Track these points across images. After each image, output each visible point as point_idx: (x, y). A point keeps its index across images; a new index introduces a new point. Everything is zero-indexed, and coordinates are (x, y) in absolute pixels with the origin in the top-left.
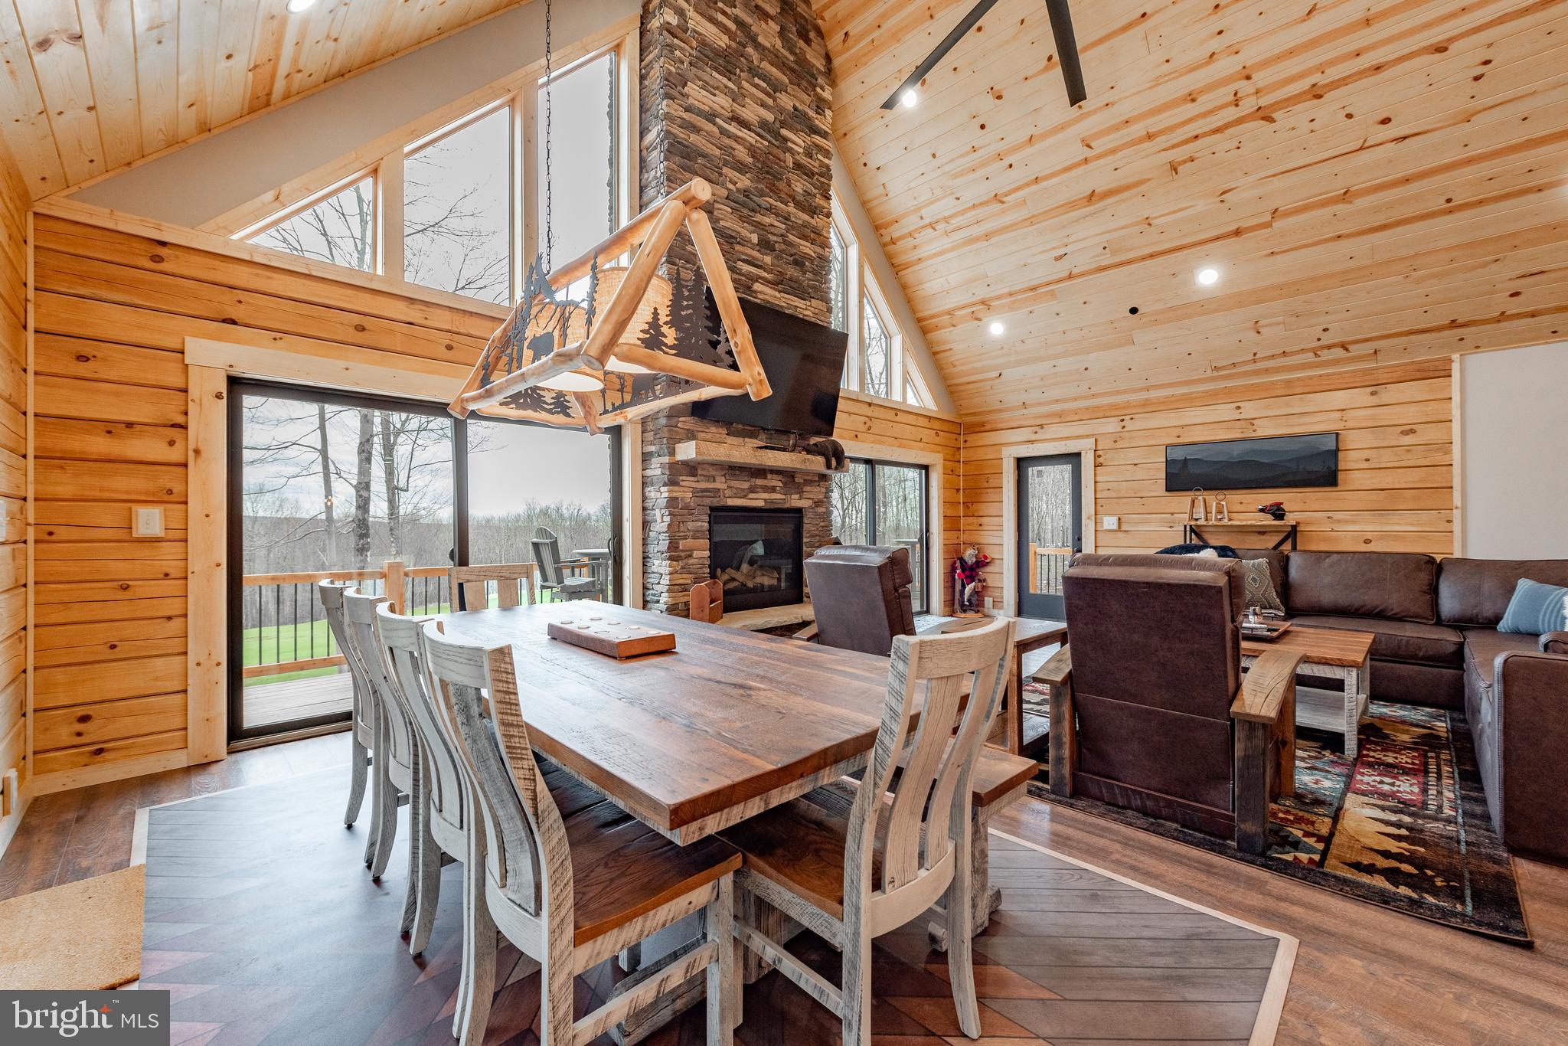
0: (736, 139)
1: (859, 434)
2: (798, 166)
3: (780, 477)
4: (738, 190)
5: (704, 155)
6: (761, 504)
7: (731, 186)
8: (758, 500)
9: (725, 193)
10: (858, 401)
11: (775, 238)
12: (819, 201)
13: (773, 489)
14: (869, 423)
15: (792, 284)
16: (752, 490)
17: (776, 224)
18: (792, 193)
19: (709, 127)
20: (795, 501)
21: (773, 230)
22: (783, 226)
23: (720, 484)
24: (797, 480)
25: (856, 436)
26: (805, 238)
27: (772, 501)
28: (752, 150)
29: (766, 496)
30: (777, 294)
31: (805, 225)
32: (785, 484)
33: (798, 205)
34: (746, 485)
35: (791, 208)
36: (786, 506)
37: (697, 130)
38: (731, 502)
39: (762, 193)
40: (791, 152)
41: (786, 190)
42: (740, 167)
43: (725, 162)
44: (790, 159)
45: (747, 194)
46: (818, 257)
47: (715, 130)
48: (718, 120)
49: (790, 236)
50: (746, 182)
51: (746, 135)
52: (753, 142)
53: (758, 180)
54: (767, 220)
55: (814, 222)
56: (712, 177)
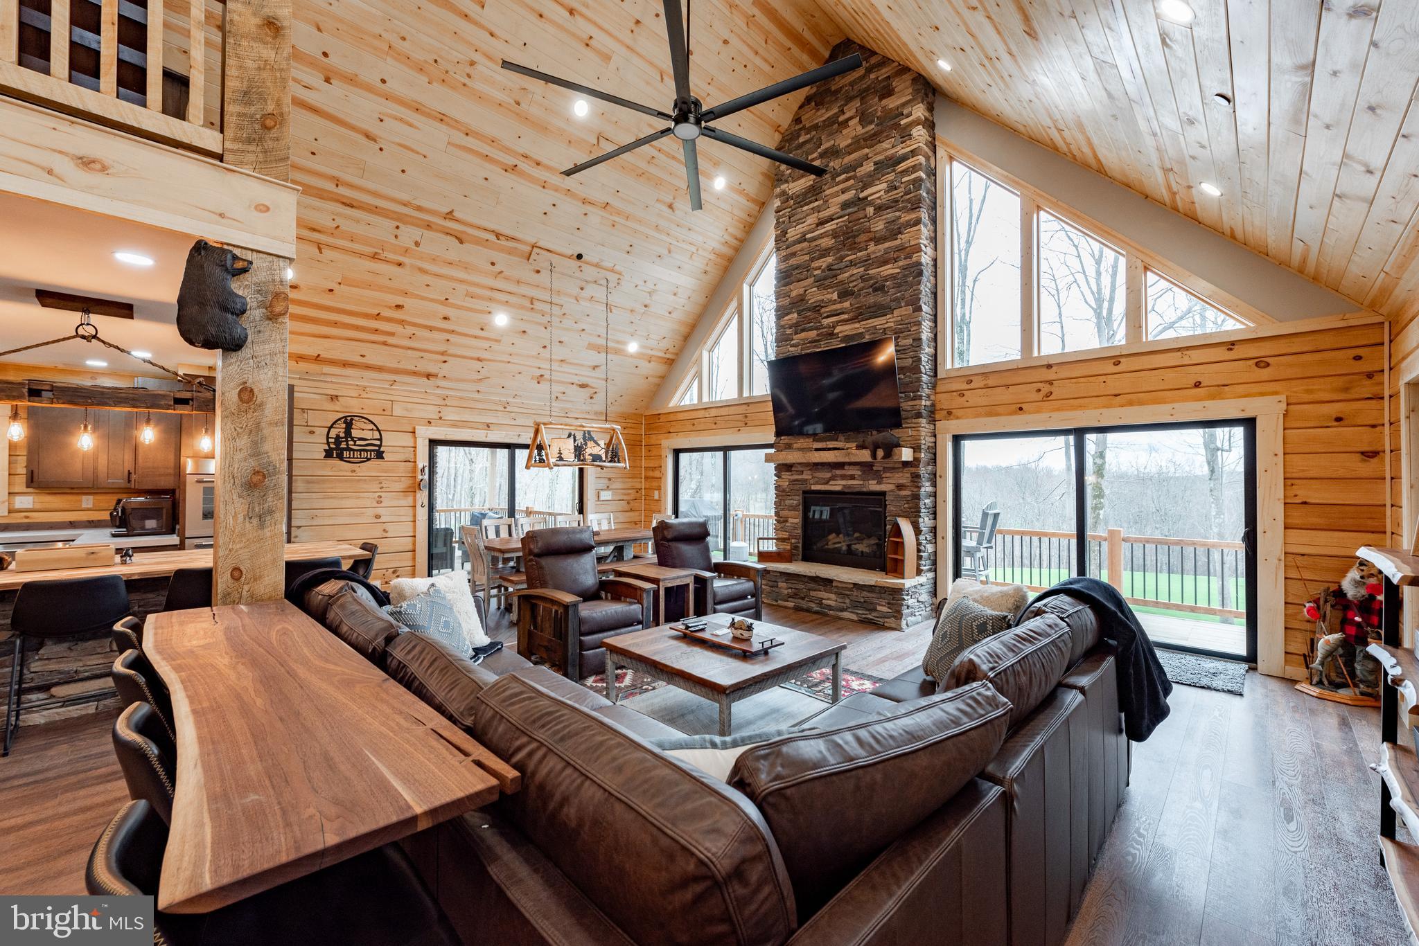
0: (821, 236)
1: (1023, 406)
2: (879, 209)
3: (858, 467)
4: (823, 271)
6: (838, 488)
7: (816, 273)
8: (837, 486)
10: (1018, 369)
12: (905, 218)
13: (852, 477)
14: (1046, 388)
15: (872, 310)
16: (833, 478)
17: (855, 272)
18: (871, 235)
19: (799, 247)
20: (873, 486)
21: (851, 278)
22: (862, 269)
23: (807, 475)
24: (875, 468)
25: (1021, 409)
26: (886, 262)
27: (849, 487)
28: (834, 234)
29: (844, 482)
30: (857, 325)
31: (887, 251)
32: (864, 472)
33: (879, 240)
34: (828, 475)
35: (872, 247)
36: (865, 490)
37: (795, 254)
38: (813, 488)
39: (841, 259)
40: (871, 203)
41: (865, 239)
42: (825, 253)
43: (812, 260)
44: (870, 210)
45: (829, 268)
46: (904, 268)
47: (805, 244)
48: (808, 236)
49: (870, 272)
50: (830, 260)
51: (829, 227)
52: (835, 226)
53: (839, 250)
54: (847, 275)
55: (898, 242)
56: (803, 277)
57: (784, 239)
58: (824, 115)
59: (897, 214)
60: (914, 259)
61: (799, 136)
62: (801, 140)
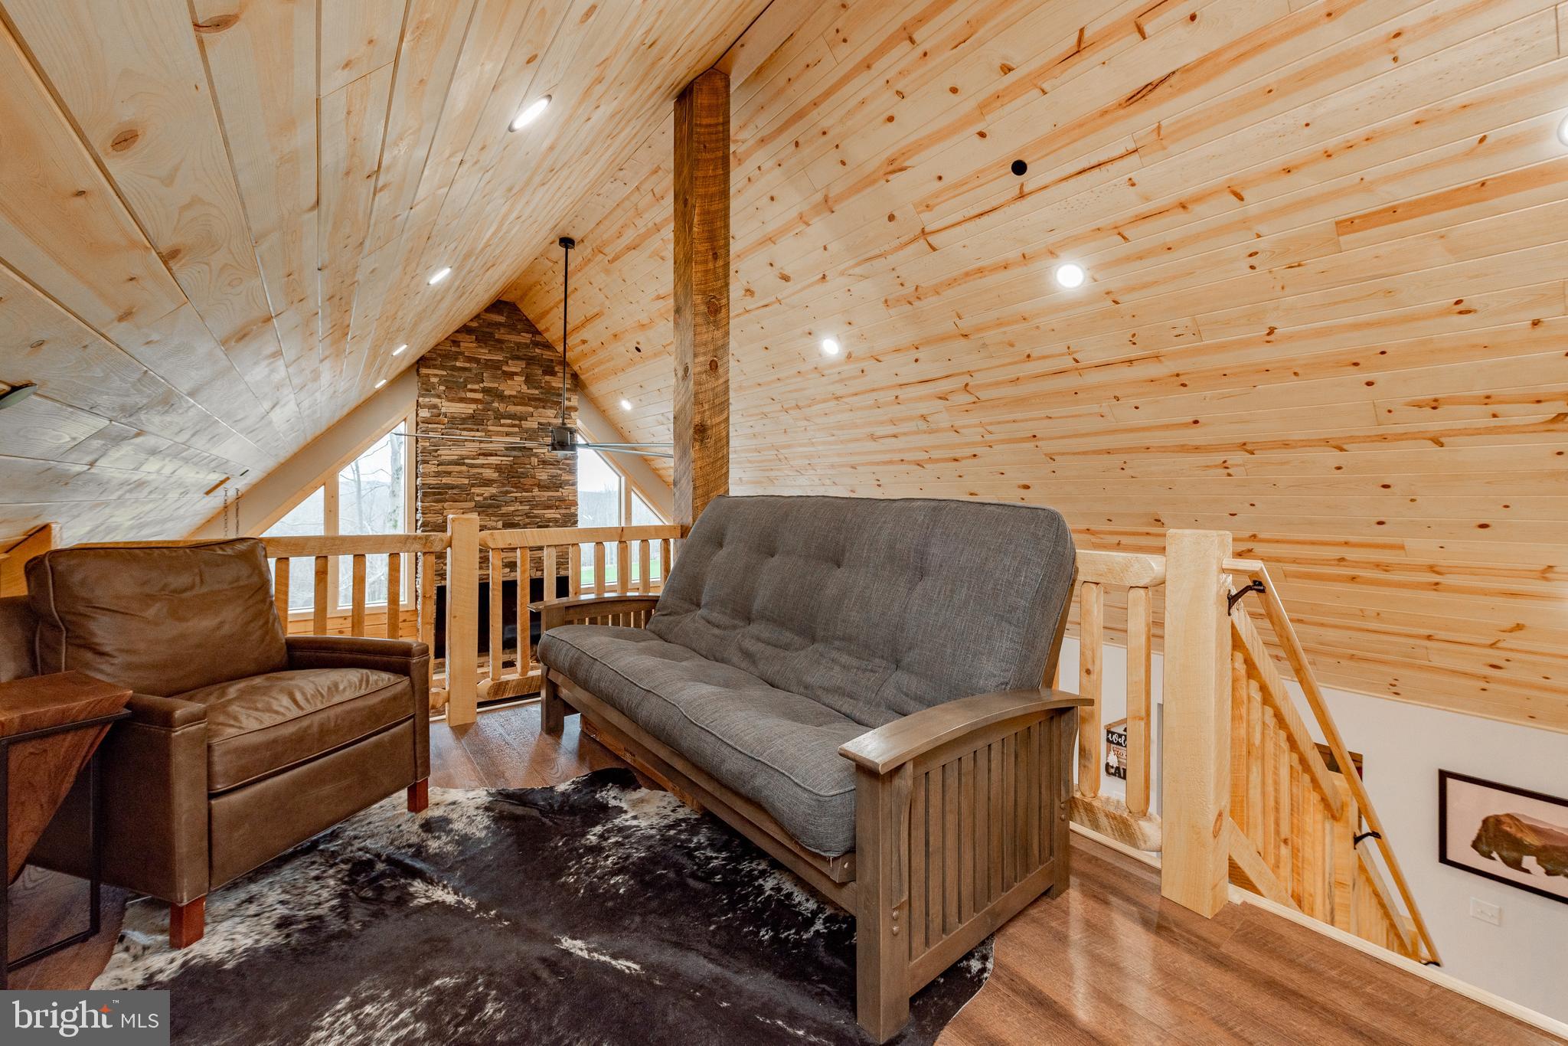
0: (482, 466)
2: (544, 462)
4: (485, 499)
5: (453, 487)
7: (477, 499)
9: (474, 503)
11: (520, 518)
12: (565, 477)
17: (520, 508)
18: (537, 482)
19: (458, 468)
21: (517, 513)
22: (528, 507)
26: (549, 507)
28: (498, 468)
31: (549, 498)
33: (542, 487)
35: (536, 492)
37: (449, 473)
39: (507, 492)
40: (536, 455)
41: (531, 483)
42: (487, 483)
43: (473, 485)
44: (534, 461)
45: (492, 497)
46: (564, 515)
47: (464, 468)
48: (466, 461)
49: (535, 512)
50: (493, 490)
51: (493, 460)
52: (499, 462)
53: (504, 485)
54: (512, 508)
55: (559, 494)
56: (462, 499)
57: (436, 454)
58: (484, 354)
59: (559, 472)
60: (572, 511)
61: (456, 359)
62: (458, 364)
